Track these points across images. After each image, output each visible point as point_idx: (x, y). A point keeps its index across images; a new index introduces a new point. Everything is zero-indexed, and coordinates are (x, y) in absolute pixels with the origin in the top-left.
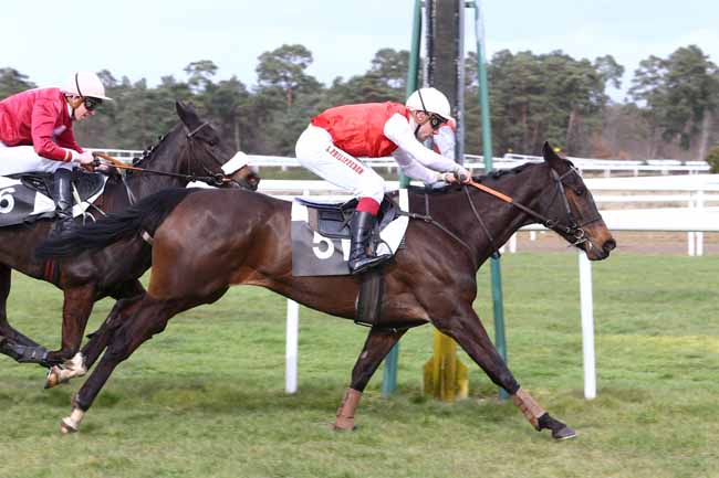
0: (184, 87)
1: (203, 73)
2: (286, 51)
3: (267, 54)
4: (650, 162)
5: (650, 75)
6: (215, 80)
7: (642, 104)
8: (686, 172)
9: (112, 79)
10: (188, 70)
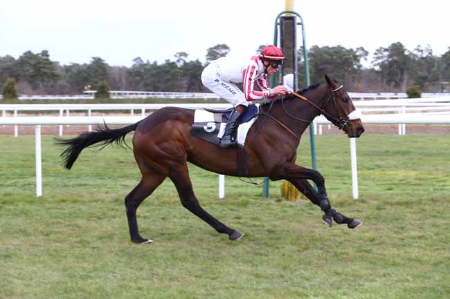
0: (174, 63)
2: (218, 47)
3: (211, 49)
4: (382, 94)
5: (380, 55)
7: (377, 68)
8: (397, 98)
9: (142, 61)
10: (176, 56)
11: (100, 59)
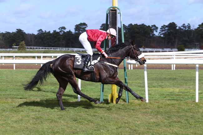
0: (58, 33)
1: (63, 30)
2: (81, 24)
3: (77, 25)
4: (164, 49)
5: (164, 29)
6: (65, 31)
7: (162, 36)
8: (172, 51)
9: (42, 31)
10: (59, 29)
11: (20, 30)
